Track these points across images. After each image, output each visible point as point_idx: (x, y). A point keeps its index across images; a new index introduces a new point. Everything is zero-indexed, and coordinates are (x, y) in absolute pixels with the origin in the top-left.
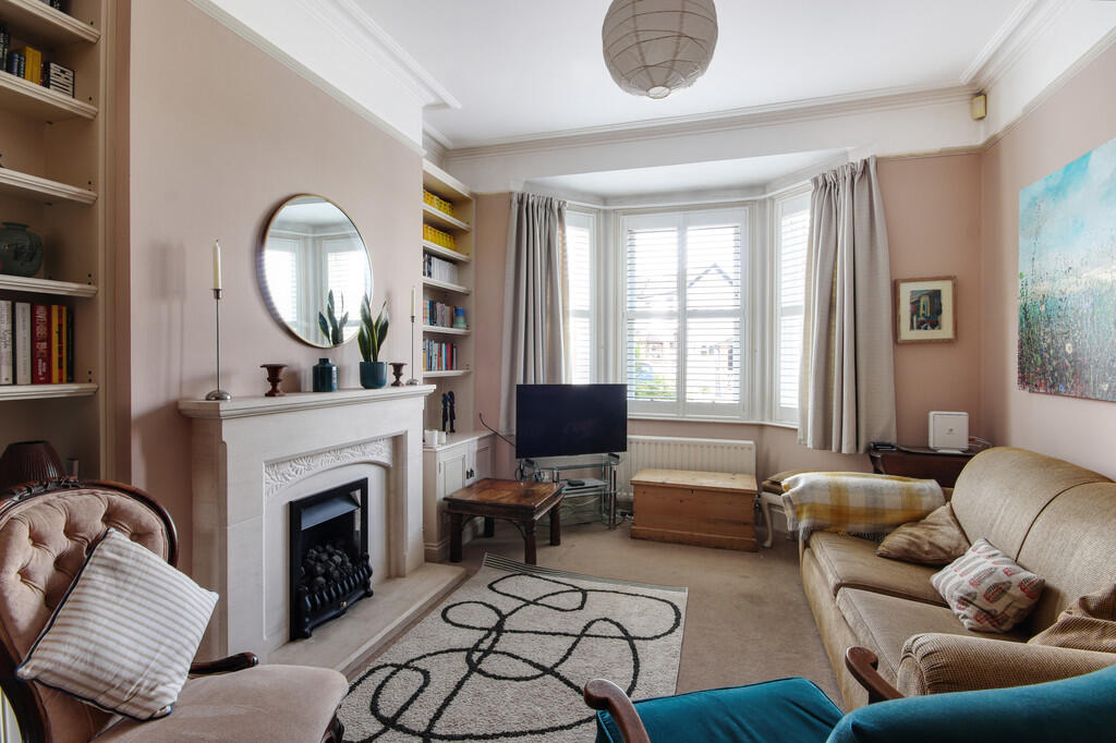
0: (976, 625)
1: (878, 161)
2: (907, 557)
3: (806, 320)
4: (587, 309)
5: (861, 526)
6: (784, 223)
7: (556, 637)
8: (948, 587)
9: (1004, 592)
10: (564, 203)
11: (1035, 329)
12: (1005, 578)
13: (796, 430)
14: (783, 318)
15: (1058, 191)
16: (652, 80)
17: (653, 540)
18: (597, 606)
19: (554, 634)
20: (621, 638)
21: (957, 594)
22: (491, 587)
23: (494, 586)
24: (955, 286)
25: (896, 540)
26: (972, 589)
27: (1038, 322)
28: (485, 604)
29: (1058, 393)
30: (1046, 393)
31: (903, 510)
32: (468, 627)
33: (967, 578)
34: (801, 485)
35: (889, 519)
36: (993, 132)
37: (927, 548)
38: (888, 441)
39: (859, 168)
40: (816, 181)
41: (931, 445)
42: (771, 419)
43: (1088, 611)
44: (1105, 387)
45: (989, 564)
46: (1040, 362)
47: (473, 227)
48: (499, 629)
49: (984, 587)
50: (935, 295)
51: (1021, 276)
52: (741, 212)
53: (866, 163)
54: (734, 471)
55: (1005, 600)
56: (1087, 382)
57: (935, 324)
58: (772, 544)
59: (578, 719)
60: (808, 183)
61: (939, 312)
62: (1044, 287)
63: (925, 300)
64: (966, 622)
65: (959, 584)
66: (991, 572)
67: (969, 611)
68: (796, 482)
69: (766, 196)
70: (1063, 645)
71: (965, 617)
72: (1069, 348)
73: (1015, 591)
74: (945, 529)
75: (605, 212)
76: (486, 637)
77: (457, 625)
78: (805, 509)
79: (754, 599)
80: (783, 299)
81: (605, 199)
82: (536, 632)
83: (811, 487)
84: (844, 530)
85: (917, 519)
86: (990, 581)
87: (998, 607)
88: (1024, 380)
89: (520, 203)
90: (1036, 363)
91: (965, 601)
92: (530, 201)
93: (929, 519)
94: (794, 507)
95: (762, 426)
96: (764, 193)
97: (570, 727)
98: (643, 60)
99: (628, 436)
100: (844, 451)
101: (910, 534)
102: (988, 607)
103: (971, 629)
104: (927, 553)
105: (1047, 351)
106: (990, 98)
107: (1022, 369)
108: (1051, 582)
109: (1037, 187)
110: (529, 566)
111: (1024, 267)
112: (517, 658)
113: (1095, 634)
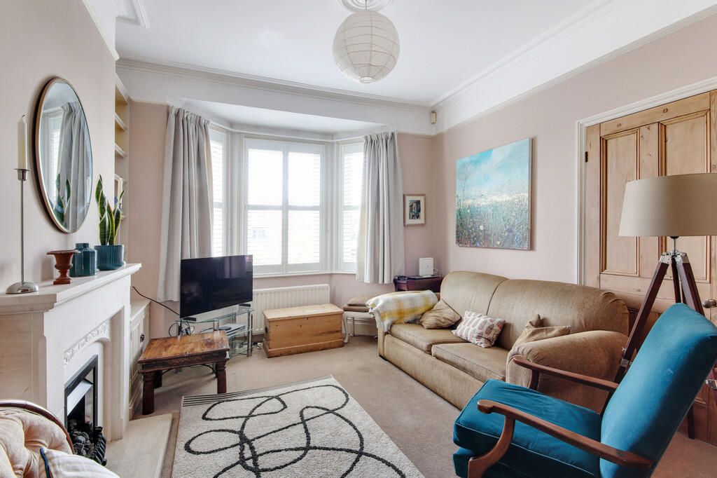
0: (486, 345)
1: (399, 134)
2: (438, 327)
3: (362, 213)
4: (221, 201)
5: (409, 318)
6: (345, 158)
7: (290, 428)
8: (469, 334)
9: (492, 329)
10: (208, 122)
11: (465, 220)
12: (491, 323)
13: (355, 274)
14: (345, 212)
15: (476, 163)
16: (368, 73)
17: (284, 355)
18: (295, 402)
19: (287, 428)
20: (326, 413)
21: (475, 335)
22: (204, 418)
23: (207, 416)
24: (425, 199)
25: (429, 319)
26: (481, 331)
27: (466, 217)
28: (215, 431)
29: (476, 247)
30: (470, 247)
31: (424, 306)
32: (220, 450)
33: (477, 327)
34: (380, 303)
35: (420, 311)
36: (440, 131)
37: (443, 320)
38: (402, 275)
39: (390, 135)
40: (366, 138)
41: (420, 274)
42: (337, 269)
43: (536, 326)
44: (499, 243)
45: (482, 320)
46: (467, 233)
47: (128, 127)
48: (244, 440)
49: (485, 329)
50: (418, 203)
51: (458, 196)
52: (322, 147)
53: (393, 134)
54: (320, 303)
55: (493, 332)
56: (490, 241)
57: (418, 217)
58: (349, 340)
59: (351, 463)
60: (362, 137)
61: (419, 211)
62: (469, 202)
63: (414, 205)
64: (482, 345)
65: (474, 331)
66: (485, 322)
67: (482, 340)
68: (377, 301)
69: (334, 141)
70: (536, 340)
71: (481, 343)
72: (482, 228)
73: (496, 328)
74: (446, 311)
75: (232, 133)
76: (242, 449)
77: (210, 452)
78: (386, 314)
79: (366, 370)
80: (345, 201)
81: (232, 124)
82: (274, 432)
83: (387, 302)
84: (403, 321)
85: (430, 309)
86: (486, 326)
87: (491, 336)
88: (460, 240)
89: (177, 115)
90: (465, 234)
91: (479, 337)
92: (185, 116)
93: (434, 308)
94: (380, 315)
95: (331, 275)
96: (333, 139)
97: (351, 469)
98: (370, 60)
99: (254, 290)
100: (386, 282)
101: (434, 316)
102: (487, 337)
103: (486, 348)
104: (444, 323)
105: (471, 229)
106: (438, 116)
107: (458, 237)
108: (507, 321)
109: (466, 160)
110: (222, 395)
111: (459, 193)
112: (280, 451)
113: (544, 333)
